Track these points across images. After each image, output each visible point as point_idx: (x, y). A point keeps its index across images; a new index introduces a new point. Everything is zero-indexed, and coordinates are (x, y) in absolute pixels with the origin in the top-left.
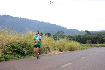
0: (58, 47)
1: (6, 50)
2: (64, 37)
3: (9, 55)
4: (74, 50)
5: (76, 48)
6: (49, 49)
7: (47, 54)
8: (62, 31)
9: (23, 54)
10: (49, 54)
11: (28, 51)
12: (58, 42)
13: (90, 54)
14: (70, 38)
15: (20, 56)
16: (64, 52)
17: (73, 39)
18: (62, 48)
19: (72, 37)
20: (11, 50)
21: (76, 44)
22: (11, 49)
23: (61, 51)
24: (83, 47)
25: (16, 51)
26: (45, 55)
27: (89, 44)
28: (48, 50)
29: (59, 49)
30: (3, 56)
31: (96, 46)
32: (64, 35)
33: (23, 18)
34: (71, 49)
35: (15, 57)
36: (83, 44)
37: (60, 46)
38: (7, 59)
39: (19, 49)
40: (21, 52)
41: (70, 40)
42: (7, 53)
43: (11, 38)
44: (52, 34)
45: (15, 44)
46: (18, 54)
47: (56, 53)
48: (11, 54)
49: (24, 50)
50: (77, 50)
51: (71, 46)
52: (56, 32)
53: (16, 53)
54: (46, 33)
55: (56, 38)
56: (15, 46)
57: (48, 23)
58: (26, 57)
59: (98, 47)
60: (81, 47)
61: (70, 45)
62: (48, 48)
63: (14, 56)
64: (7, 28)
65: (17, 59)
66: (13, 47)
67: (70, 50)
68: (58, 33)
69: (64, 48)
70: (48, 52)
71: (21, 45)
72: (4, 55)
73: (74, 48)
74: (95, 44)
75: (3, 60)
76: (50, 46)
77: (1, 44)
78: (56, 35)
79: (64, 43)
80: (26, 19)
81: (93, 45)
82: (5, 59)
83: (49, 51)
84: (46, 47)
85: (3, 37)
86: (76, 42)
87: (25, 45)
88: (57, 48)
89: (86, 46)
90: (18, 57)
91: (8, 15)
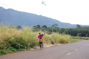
5: (66, 41)
8: (56, 24)
9: (17, 48)
11: (22, 45)
13: (76, 49)
15: (15, 50)
18: (53, 41)
19: (64, 30)
23: (53, 44)
25: (12, 46)
29: (51, 42)
31: (85, 39)
32: (58, 28)
33: (24, 12)
35: (11, 51)
36: (73, 37)
38: (3, 53)
39: (15, 44)
40: (16, 46)
42: (3, 48)
43: (8, 34)
47: (48, 46)
48: (8, 48)
51: (62, 39)
52: (52, 25)
55: (50, 31)
56: (11, 41)
57: (45, 17)
58: (20, 50)
60: (71, 40)
63: (10, 50)
65: (12, 53)
67: (61, 43)
68: (53, 26)
69: (56, 41)
73: (64, 41)
74: (84, 37)
78: (51, 27)
80: (26, 13)
87: (21, 40)
90: (13, 51)
91: (12, 9)
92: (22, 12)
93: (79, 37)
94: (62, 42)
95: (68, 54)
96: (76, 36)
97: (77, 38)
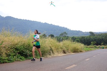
0: (61, 48)
1: (9, 52)
2: (67, 38)
3: (12, 57)
4: (78, 52)
5: (80, 50)
6: (53, 51)
7: (50, 56)
8: (65, 33)
9: (26, 56)
10: (53, 56)
11: (31, 53)
12: (61, 44)
13: (94, 56)
14: (74, 39)
15: (23, 57)
16: (68, 54)
17: (77, 41)
18: (65, 49)
19: (75, 39)
20: (14, 52)
21: (80, 46)
22: (14, 50)
23: (65, 53)
24: (88, 49)
25: (19, 53)
26: (49, 57)
27: (93, 45)
28: (51, 52)
29: (62, 51)
30: (6, 58)
31: (101, 48)
32: (68, 37)
33: (26, 20)
34: (75, 51)
35: (19, 59)
36: (87, 46)
37: (63, 48)
38: (10, 61)
39: (22, 51)
40: (24, 53)
41: (74, 41)
42: (10, 55)
43: (14, 40)
44: (55, 36)
45: (18, 46)
46: (22, 56)
47: (60, 55)
48: (14, 55)
49: (28, 51)
50: (81, 52)
51: (75, 48)
52: (60, 34)
53: (19, 55)
54: (50, 35)
55: (59, 40)
56: (18, 48)
57: (51, 24)
58: (29, 59)
59: (103, 48)
60: (85, 49)
61: (74, 46)
62: (51, 50)
63: (17, 58)
64: (10, 30)
65: (20, 61)
66: (16, 49)
68: (62, 34)
70: (52, 54)
71: (24, 47)
72: (7, 56)
73: (78, 49)
74: (100, 46)
75: (6, 62)
76: (53, 48)
77: (4, 46)
78: (59, 36)
79: (68, 45)
81: (98, 46)
82: (8, 61)
83: (53, 52)
84: (49, 48)
85: (6, 39)
86: (80, 44)
87: (29, 47)
88: (61, 50)
89: (90, 47)
90: (21, 59)
91: (11, 17)
92: (23, 20)
93: (94, 46)
94: (75, 50)
95: (87, 60)
96: (89, 45)
97: (92, 47)
